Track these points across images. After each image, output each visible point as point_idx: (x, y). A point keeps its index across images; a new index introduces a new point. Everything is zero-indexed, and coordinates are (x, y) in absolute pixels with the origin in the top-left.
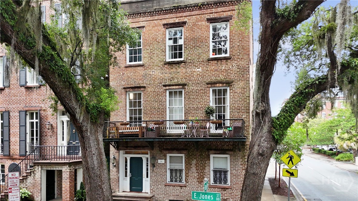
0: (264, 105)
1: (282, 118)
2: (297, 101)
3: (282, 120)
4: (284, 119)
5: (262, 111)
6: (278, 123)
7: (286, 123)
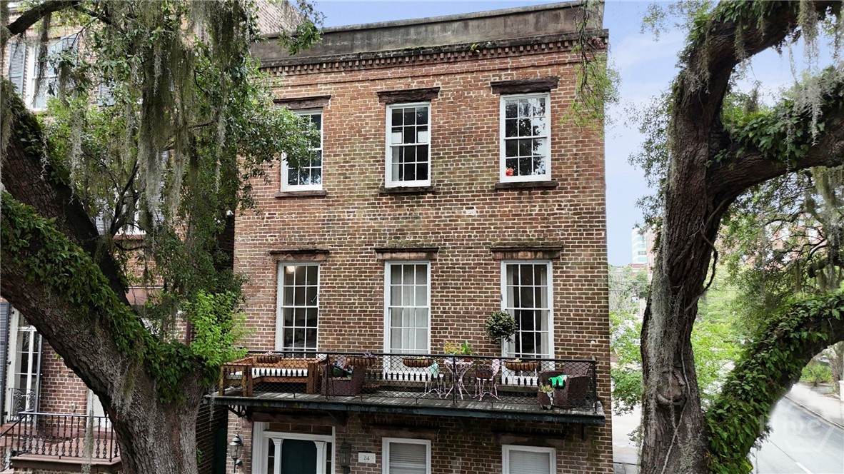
0: (682, 382)
1: (736, 421)
2: (775, 364)
3: (735, 428)
4: (742, 421)
5: (676, 400)
6: (725, 435)
7: (748, 435)
